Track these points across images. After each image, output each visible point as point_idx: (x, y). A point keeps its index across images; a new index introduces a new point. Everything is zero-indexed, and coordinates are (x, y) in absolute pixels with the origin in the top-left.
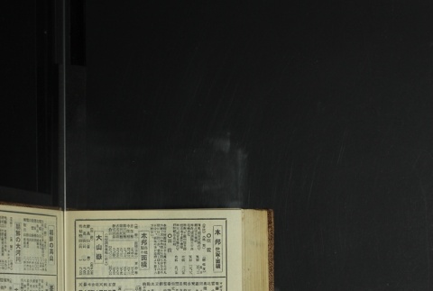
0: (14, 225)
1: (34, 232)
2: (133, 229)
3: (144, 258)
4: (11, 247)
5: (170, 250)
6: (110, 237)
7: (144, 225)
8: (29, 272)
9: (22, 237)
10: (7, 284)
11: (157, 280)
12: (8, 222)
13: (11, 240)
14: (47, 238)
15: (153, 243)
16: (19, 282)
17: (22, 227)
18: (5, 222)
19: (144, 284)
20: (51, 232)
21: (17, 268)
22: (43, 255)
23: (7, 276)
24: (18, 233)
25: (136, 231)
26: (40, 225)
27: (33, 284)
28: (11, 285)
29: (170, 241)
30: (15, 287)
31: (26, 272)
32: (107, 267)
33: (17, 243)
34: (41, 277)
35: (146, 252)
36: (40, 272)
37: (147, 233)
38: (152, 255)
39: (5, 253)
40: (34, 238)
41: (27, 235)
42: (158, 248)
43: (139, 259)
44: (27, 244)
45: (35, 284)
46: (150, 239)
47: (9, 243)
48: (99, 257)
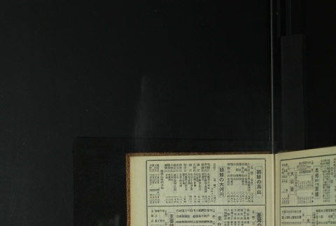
0: (217, 170)
1: (238, 173)
2: (311, 165)
3: (317, 189)
4: (215, 185)
5: (332, 181)
6: (298, 172)
7: (317, 161)
8: (233, 203)
9: (225, 177)
10: (210, 213)
11: (325, 208)
12: (212, 167)
13: (215, 180)
14: (254, 177)
15: (322, 176)
16: (223, 211)
17: (226, 170)
18: (209, 168)
19: (317, 211)
20: (259, 172)
21: (219, 201)
22: (249, 190)
23: (210, 208)
24: (221, 175)
25: (312, 166)
26: (245, 167)
27: (237, 212)
28: (214, 214)
29: (332, 174)
30: (218, 215)
31: (230, 203)
32: (296, 197)
33: (220, 182)
34: (246, 207)
35: (318, 184)
36: (245, 203)
37: (318, 168)
38: (322, 186)
39: (208, 190)
40: (239, 177)
41: (231, 175)
42: (325, 180)
43: (313, 191)
44: (231, 182)
45: (240, 212)
46: (320, 173)
47: (212, 183)
48: (292, 189)
